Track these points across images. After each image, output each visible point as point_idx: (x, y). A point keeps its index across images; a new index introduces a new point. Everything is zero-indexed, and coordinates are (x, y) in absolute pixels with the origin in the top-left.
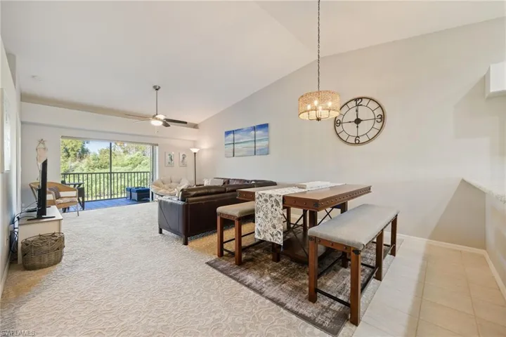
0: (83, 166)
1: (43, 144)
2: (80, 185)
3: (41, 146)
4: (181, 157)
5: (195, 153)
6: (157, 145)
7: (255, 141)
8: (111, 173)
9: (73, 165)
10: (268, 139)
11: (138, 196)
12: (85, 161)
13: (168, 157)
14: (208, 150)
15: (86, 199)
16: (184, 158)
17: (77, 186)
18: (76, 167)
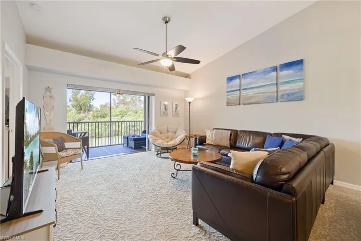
0: (90, 116)
1: (50, 91)
2: (85, 133)
3: (48, 94)
4: (174, 107)
5: (190, 103)
6: (154, 95)
7: (277, 84)
8: (111, 122)
9: (84, 115)
10: (302, 80)
11: (135, 144)
12: (91, 113)
13: (163, 107)
14: (202, 99)
15: (90, 146)
16: (176, 108)
17: (83, 134)
18: (86, 117)
